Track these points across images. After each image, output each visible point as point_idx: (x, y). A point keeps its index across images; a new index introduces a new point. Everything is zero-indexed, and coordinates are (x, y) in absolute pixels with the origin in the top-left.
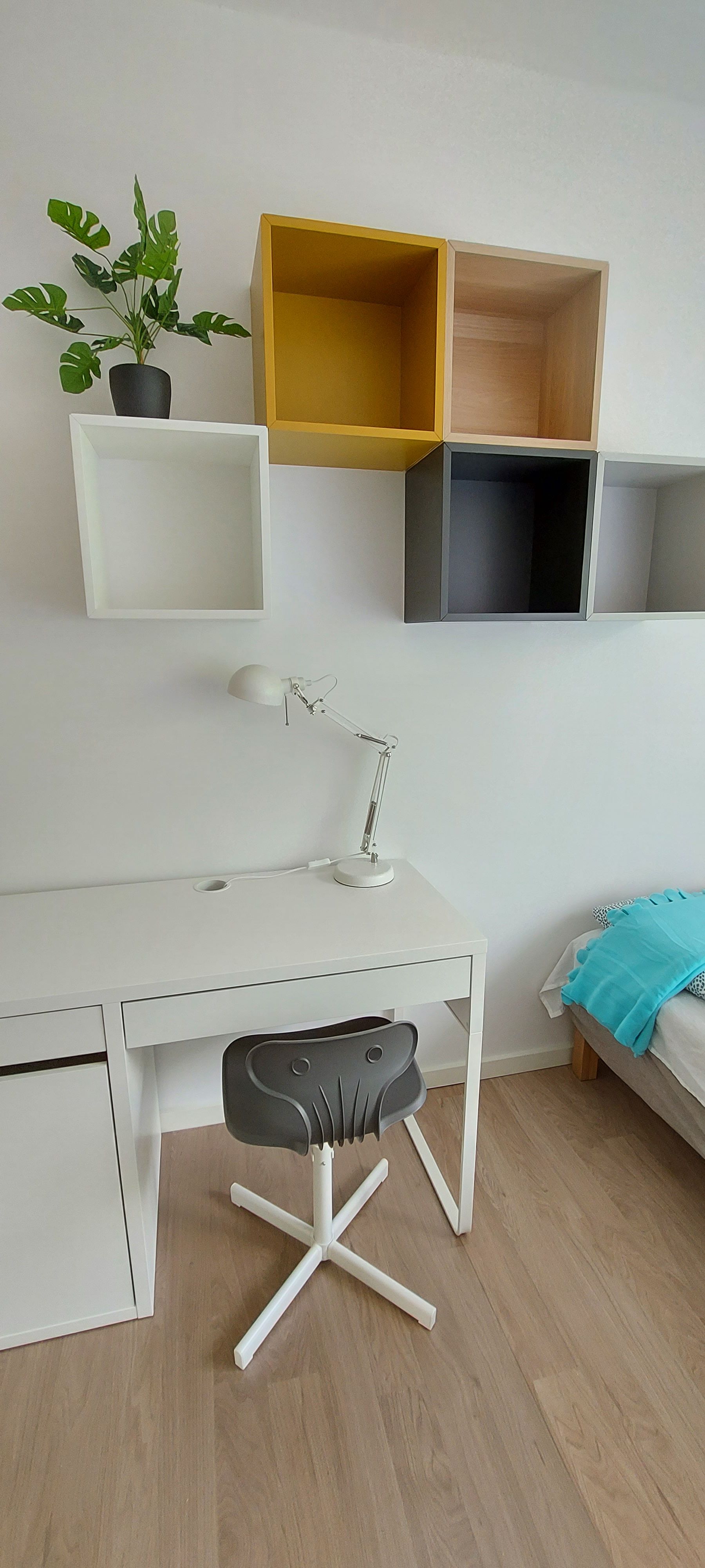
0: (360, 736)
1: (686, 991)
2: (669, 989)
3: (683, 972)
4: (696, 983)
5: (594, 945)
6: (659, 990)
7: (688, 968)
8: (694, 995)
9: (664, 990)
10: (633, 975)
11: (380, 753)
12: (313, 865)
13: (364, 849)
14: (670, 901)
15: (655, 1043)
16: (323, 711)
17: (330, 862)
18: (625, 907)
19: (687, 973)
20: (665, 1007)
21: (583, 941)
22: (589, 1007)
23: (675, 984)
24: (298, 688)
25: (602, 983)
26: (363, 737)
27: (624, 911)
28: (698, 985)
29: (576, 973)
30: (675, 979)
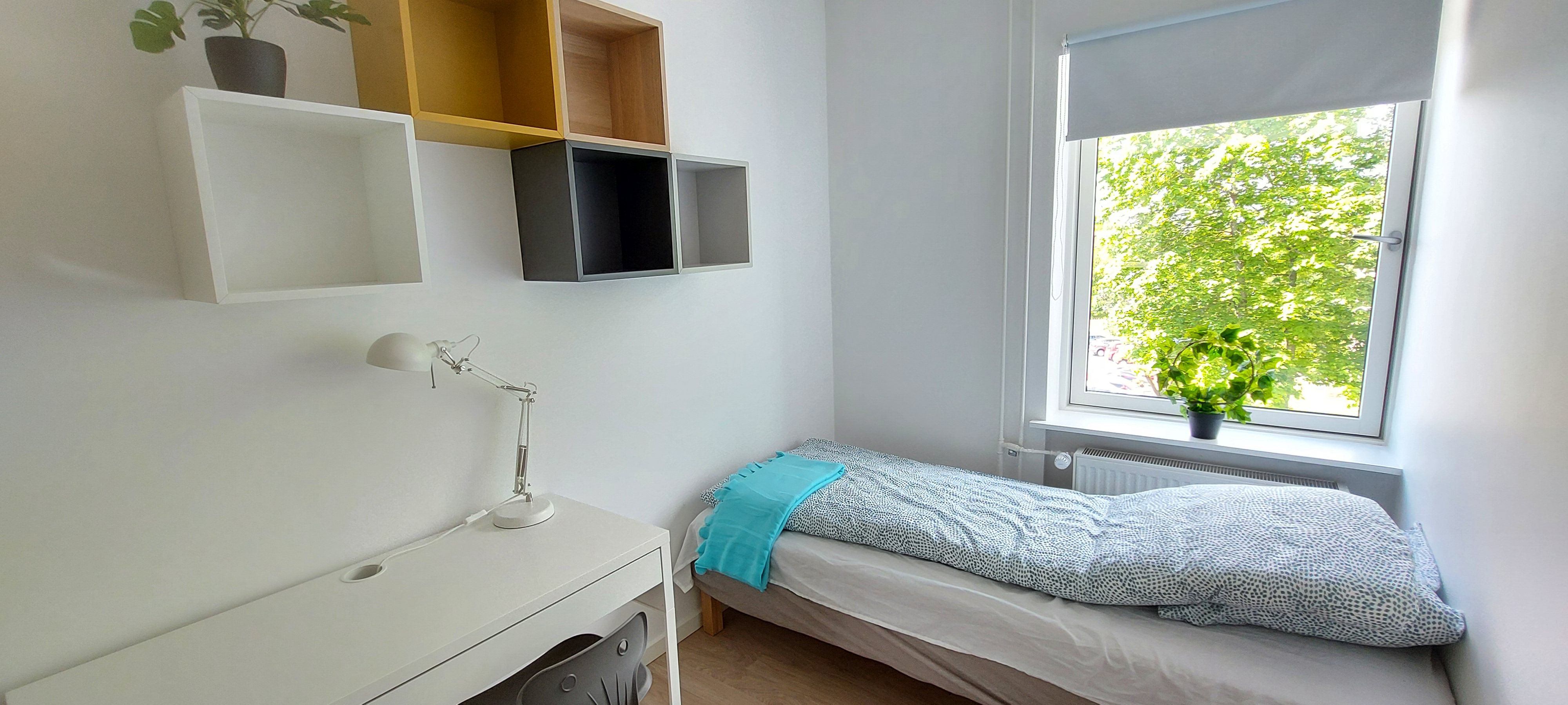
0: (505, 387)
1: (785, 530)
2: (776, 531)
3: (782, 516)
4: (790, 522)
5: (712, 520)
6: (770, 534)
7: (784, 513)
8: (790, 531)
9: (773, 533)
10: (747, 530)
11: (520, 400)
12: (471, 519)
13: (518, 492)
14: (753, 472)
15: (773, 575)
16: (469, 370)
17: (486, 513)
18: (725, 485)
19: (784, 516)
20: (775, 545)
21: (701, 520)
22: (720, 568)
23: (778, 526)
24: (446, 351)
25: (727, 547)
26: (508, 388)
27: (726, 488)
28: (791, 523)
29: (704, 546)
30: (778, 523)
